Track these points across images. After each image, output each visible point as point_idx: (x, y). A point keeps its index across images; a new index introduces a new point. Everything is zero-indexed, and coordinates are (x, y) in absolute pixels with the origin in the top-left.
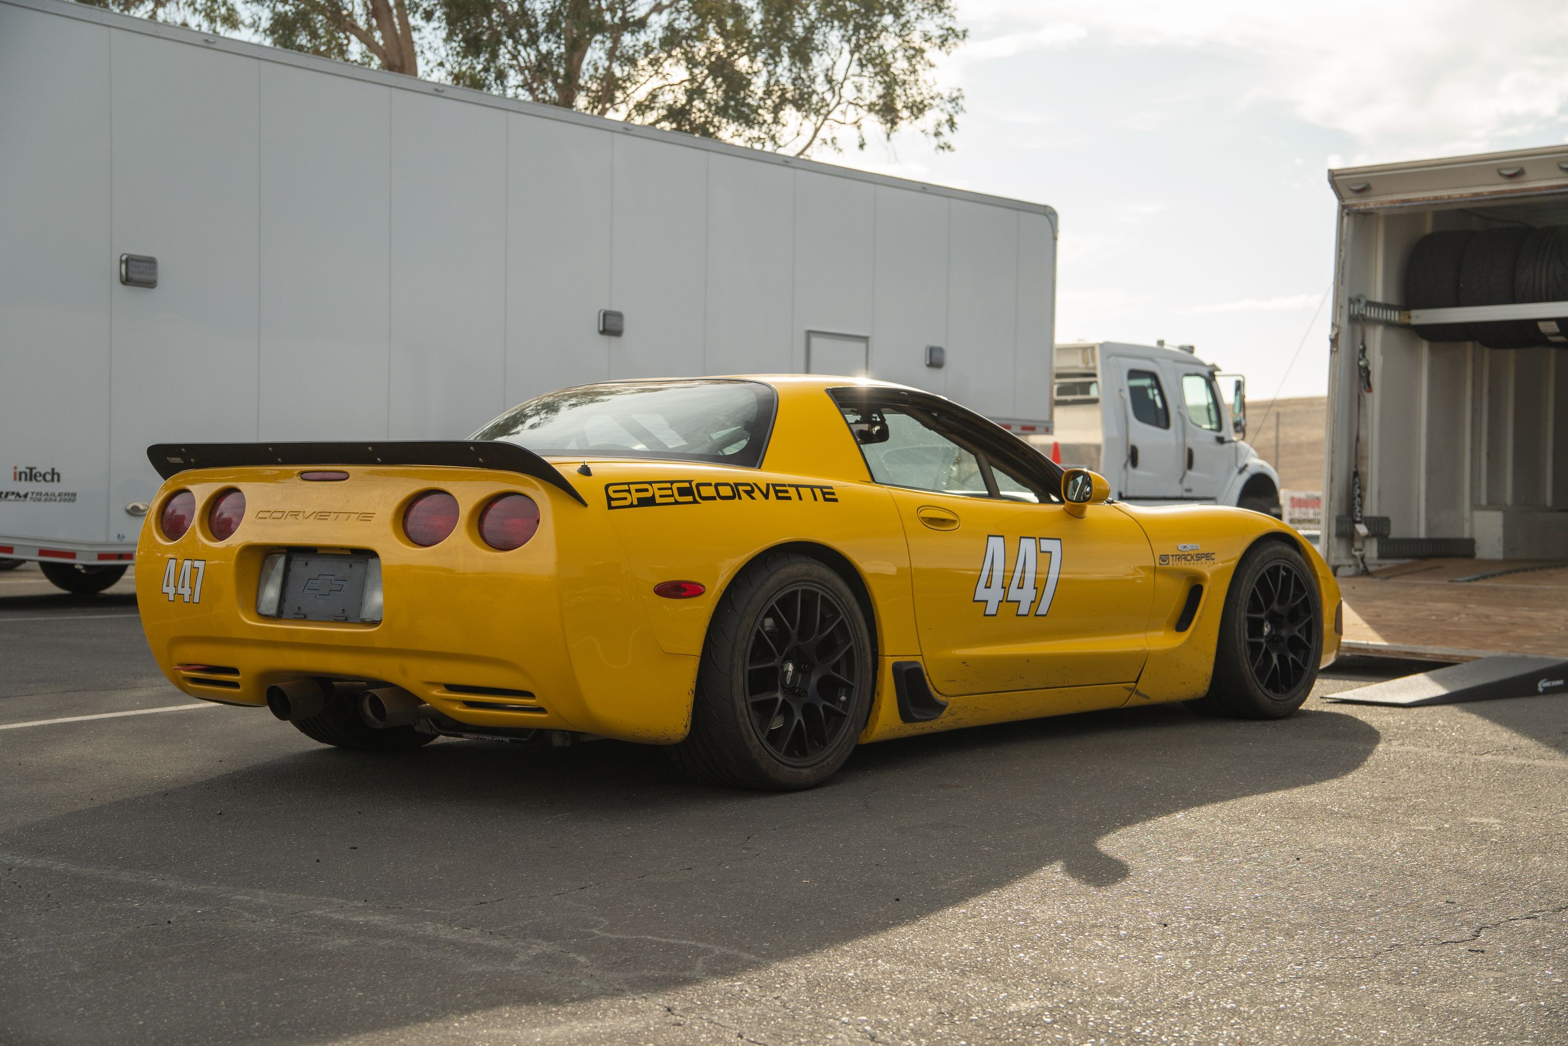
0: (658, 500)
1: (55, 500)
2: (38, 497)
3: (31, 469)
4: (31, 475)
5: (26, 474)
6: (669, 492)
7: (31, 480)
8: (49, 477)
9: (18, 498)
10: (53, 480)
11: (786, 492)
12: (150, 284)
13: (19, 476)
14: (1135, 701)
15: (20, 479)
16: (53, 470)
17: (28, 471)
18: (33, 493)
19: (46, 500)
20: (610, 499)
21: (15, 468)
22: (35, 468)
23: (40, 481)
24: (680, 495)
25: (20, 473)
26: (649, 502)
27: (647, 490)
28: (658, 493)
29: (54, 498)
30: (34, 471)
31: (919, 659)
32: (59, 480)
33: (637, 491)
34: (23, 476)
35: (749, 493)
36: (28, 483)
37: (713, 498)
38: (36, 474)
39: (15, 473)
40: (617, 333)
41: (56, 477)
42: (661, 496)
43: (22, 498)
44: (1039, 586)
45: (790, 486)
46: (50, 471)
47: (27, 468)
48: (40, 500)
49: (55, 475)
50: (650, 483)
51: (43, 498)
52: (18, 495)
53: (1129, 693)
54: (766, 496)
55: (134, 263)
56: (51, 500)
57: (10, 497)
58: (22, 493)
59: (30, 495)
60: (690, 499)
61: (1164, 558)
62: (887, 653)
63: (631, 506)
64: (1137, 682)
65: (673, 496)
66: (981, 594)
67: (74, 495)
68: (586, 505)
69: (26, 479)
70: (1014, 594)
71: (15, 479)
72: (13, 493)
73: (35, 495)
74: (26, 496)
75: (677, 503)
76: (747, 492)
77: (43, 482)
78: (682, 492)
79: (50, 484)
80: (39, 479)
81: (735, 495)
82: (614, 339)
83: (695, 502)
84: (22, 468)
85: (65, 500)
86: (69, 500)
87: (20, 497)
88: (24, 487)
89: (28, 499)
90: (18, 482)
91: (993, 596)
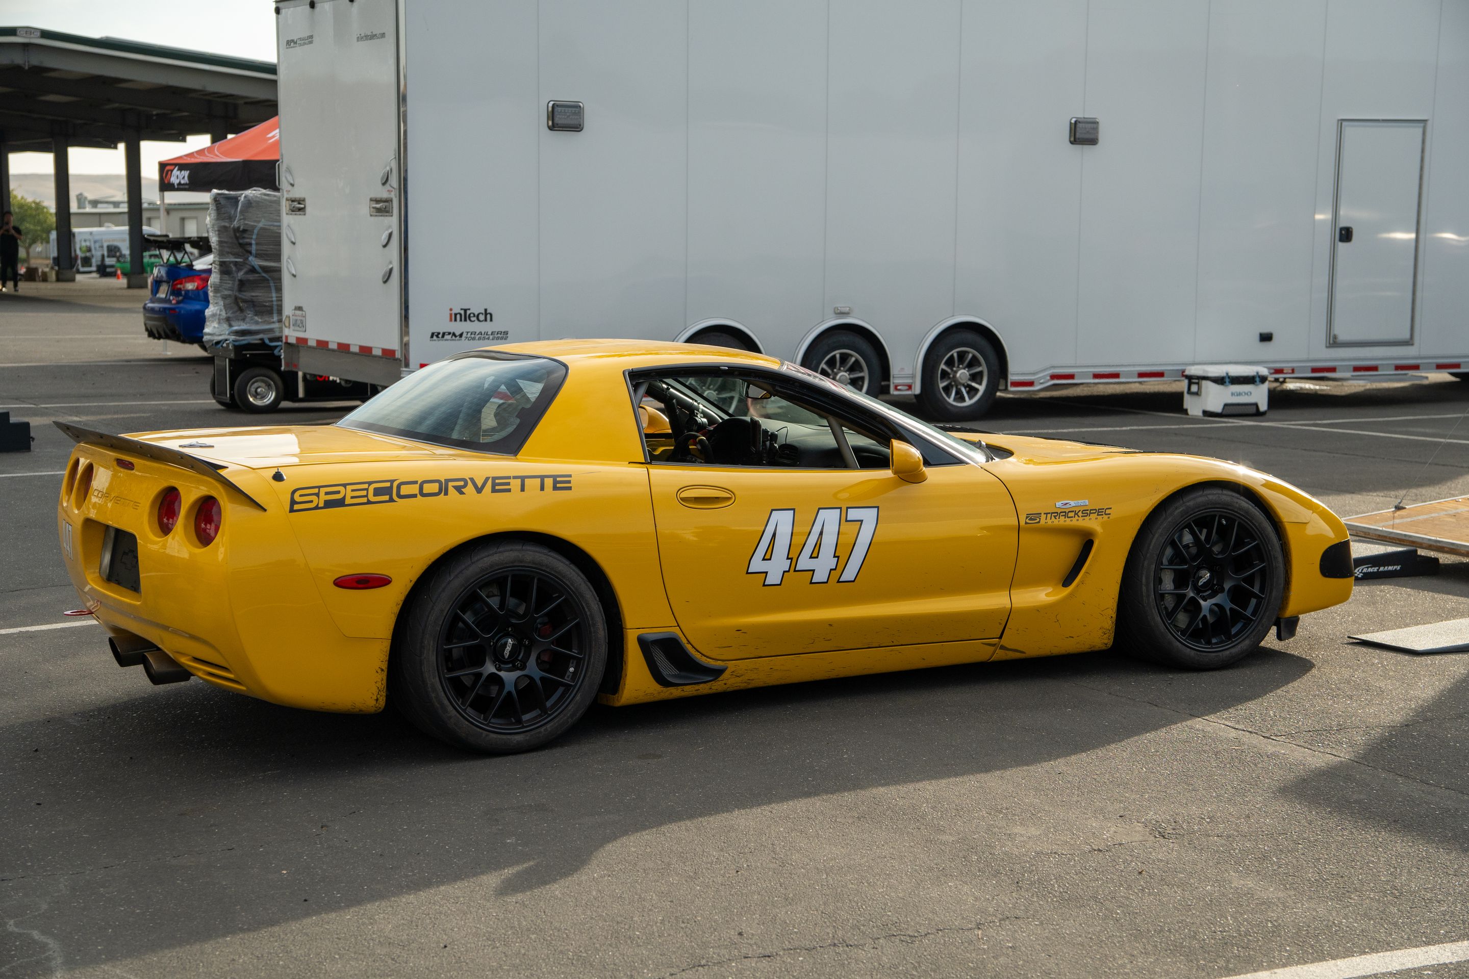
0: (348, 501)
1: (488, 339)
2: (473, 336)
3: (465, 310)
4: (465, 315)
5: (461, 315)
6: (364, 493)
7: (465, 320)
8: (482, 317)
9: (454, 337)
10: (486, 320)
11: (508, 484)
12: (577, 128)
13: (454, 317)
14: (1000, 655)
15: (456, 320)
16: (486, 310)
17: (462, 312)
18: (468, 333)
19: (479, 339)
20: (293, 502)
21: (451, 310)
22: (469, 309)
23: (474, 321)
24: (375, 495)
25: (456, 315)
26: (341, 503)
27: (338, 492)
28: (349, 494)
29: (487, 337)
30: (468, 312)
31: (677, 631)
32: (491, 320)
33: (327, 493)
34: (458, 316)
35: (459, 490)
36: (463, 323)
37: (415, 496)
38: (470, 314)
39: (451, 315)
40: (1092, 141)
41: (488, 316)
42: (352, 497)
43: (458, 338)
44: (841, 556)
45: (515, 477)
46: (483, 312)
47: (462, 309)
48: (474, 339)
49: (488, 315)
50: (345, 485)
51: (477, 337)
52: (454, 334)
53: (992, 648)
54: (479, 490)
55: (559, 109)
56: (484, 338)
57: (446, 337)
58: (457, 334)
59: (465, 335)
60: (387, 498)
61: (1032, 517)
62: (628, 627)
63: (317, 508)
64: (1001, 637)
65: (366, 496)
66: (757, 565)
67: (506, 333)
68: (265, 510)
69: (461, 320)
70: (804, 562)
71: (451, 320)
72: (449, 333)
73: (469, 334)
74: (461, 335)
75: (369, 502)
76: (456, 488)
77: (477, 322)
78: (377, 492)
79: (484, 323)
80: (473, 319)
81: (443, 489)
82: (1087, 148)
83: (391, 500)
84: (457, 310)
85: (498, 338)
86: (502, 338)
87: (456, 336)
88: (460, 327)
89: (463, 338)
90: (453, 323)
91: (776, 568)
